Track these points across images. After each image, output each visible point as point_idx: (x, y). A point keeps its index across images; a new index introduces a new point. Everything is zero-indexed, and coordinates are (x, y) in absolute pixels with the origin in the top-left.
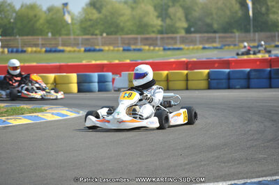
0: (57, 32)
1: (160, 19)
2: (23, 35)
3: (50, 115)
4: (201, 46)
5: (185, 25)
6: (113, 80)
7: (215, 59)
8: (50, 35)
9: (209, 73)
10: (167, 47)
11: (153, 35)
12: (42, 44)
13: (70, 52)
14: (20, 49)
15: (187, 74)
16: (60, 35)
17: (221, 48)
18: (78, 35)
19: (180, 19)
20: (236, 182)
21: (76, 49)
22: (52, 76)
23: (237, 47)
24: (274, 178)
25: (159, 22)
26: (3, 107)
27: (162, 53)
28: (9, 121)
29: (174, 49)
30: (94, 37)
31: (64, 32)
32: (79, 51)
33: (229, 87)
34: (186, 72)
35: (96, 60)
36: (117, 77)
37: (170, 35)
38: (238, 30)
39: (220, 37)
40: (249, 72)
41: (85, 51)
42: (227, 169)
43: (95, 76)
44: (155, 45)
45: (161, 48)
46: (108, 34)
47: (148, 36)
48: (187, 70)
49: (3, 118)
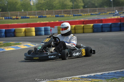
0: (26, 9)
1: (71, 2)
2: (11, 11)
3: (23, 46)
4: (90, 14)
5: (83, 4)
6: (51, 30)
7: (96, 19)
8: (23, 10)
9: (93, 25)
10: (75, 15)
11: (69, 10)
12: (19, 15)
13: (32, 18)
14: (10, 17)
15: (83, 26)
16: (27, 10)
17: (99, 14)
18: (35, 10)
19: (80, 2)
20: (105, 73)
21: (34, 16)
22: (24, 29)
23: (106, 13)
24: (122, 70)
25: (71, 4)
26: (2, 43)
27: (72, 17)
28: (5, 49)
29: (78, 15)
30: (42, 11)
31: (29, 9)
32: (36, 18)
33: (102, 31)
34: (83, 25)
35: (43, 21)
36: (53, 29)
37: (76, 9)
38: (106, 6)
39: (98, 10)
40: (111, 24)
41: (39, 17)
42: (101, 67)
43: (43, 28)
44: (70, 14)
45: (72, 15)
46: (48, 10)
47: (66, 10)
48: (83, 24)
49: (2, 48)
